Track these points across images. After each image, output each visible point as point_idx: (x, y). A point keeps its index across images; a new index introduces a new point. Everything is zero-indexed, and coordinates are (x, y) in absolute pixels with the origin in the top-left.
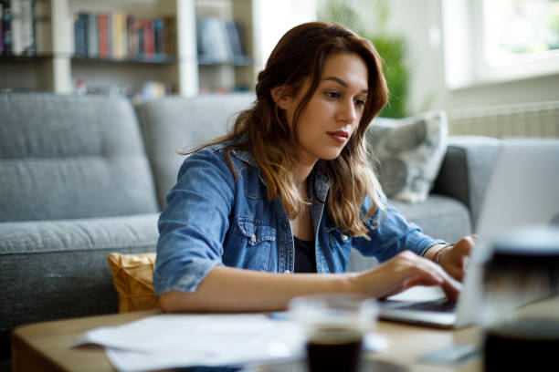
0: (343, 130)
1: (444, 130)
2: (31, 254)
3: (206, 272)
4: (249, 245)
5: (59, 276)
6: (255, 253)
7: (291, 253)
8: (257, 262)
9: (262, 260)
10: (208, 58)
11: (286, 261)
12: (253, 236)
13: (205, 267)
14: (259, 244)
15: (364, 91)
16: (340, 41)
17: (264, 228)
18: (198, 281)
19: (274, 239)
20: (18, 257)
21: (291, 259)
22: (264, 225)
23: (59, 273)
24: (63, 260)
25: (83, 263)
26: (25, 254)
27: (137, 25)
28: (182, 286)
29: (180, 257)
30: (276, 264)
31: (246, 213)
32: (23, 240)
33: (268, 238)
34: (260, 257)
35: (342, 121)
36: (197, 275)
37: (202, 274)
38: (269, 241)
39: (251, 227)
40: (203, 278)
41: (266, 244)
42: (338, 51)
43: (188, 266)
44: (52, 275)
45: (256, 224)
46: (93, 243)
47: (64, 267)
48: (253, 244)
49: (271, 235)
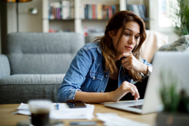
0: (130, 46)
2: (19, 85)
5: (28, 92)
7: (105, 85)
9: (96, 85)
11: (103, 87)
12: (94, 77)
14: (95, 80)
15: (138, 34)
16: (131, 18)
17: (99, 75)
20: (15, 85)
21: (105, 87)
23: (28, 91)
24: (30, 87)
25: (36, 88)
26: (18, 85)
27: (106, 8)
30: (100, 87)
31: (93, 70)
32: (19, 80)
35: (130, 43)
38: (99, 80)
42: (130, 21)
44: (26, 92)
46: (41, 82)
47: (30, 89)
48: (93, 80)
49: (101, 78)
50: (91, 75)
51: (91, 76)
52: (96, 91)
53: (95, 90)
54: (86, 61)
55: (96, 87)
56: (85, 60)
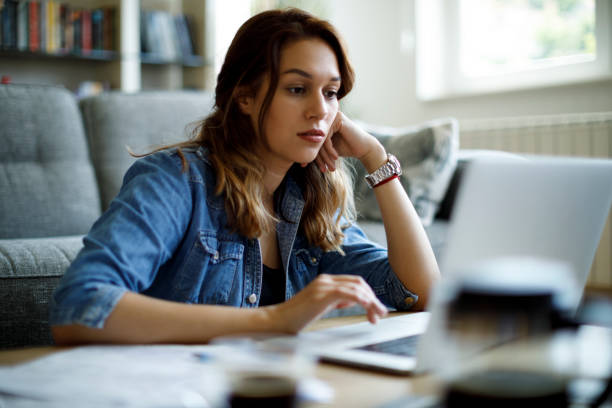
1: (455, 142)
3: (115, 303)
4: (211, 263)
6: (215, 272)
7: (258, 274)
8: (218, 282)
9: (225, 279)
10: (153, 57)
11: (253, 282)
12: (216, 253)
13: (112, 296)
14: (222, 262)
17: (229, 243)
18: (106, 315)
19: (241, 256)
21: (258, 281)
22: (230, 240)
27: (73, 16)
28: (87, 321)
29: (81, 284)
30: (241, 286)
31: (208, 226)
33: (233, 255)
34: (222, 278)
36: (103, 307)
37: (109, 305)
38: (234, 260)
39: (213, 241)
40: (111, 310)
41: (231, 262)
43: (92, 294)
45: (220, 239)
48: (215, 262)
49: (238, 252)
50: (204, 243)
51: (207, 248)
52: (231, 302)
53: (226, 299)
54: (168, 186)
55: (229, 288)
56: (163, 180)
